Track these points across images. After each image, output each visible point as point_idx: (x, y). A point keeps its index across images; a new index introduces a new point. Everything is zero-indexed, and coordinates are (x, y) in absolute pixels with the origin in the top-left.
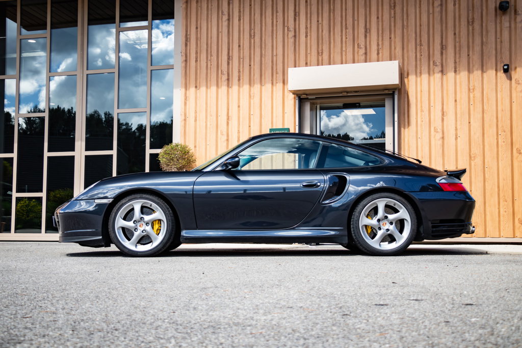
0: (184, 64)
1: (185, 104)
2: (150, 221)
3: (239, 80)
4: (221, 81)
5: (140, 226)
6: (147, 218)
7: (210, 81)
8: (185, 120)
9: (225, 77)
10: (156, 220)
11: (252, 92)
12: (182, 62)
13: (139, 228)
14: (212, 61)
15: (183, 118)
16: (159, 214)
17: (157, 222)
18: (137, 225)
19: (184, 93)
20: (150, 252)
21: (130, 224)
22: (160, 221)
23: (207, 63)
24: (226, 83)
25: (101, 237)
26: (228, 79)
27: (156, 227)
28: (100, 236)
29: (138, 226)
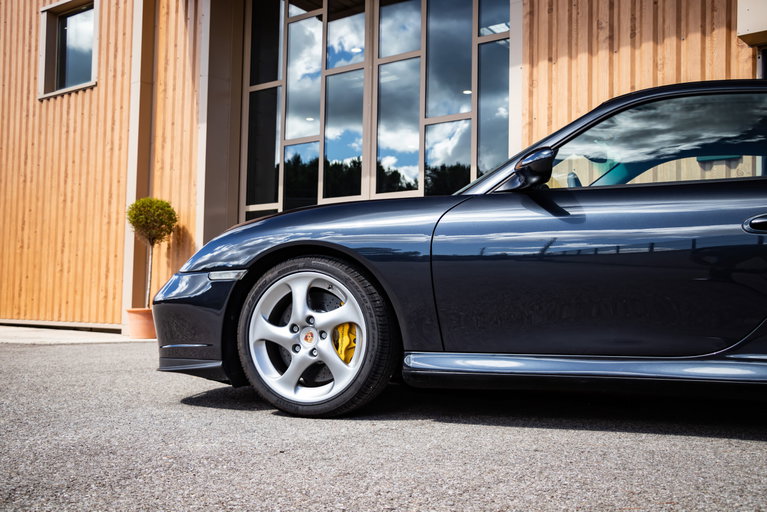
0: (527, 20)
1: (531, 93)
2: (327, 325)
3: (633, 35)
4: (598, 42)
5: (306, 338)
6: (322, 318)
7: (577, 44)
8: (531, 124)
9: (604, 34)
10: (343, 325)
11: (660, 56)
12: (525, 17)
13: (303, 342)
14: (579, 5)
15: (527, 120)
16: (348, 310)
17: (347, 328)
18: (298, 337)
19: (527, 75)
20: (326, 405)
21: (283, 333)
22: (352, 325)
23: (570, 11)
24: (607, 44)
25: (220, 364)
26: (611, 38)
27: (344, 341)
28: (218, 360)
29: (302, 337)
